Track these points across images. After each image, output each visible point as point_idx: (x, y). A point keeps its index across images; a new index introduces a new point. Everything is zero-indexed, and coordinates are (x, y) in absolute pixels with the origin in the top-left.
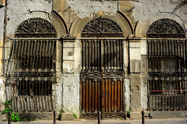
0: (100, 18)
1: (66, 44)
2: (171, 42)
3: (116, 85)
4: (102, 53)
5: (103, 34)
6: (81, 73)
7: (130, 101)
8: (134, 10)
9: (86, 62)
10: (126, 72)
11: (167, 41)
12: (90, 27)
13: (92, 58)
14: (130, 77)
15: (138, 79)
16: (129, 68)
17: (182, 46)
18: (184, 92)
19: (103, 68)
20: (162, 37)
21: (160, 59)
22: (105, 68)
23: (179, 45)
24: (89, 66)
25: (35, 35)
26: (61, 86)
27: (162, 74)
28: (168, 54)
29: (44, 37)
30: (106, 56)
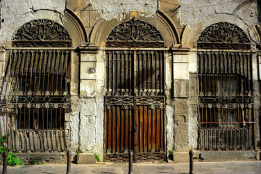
0: (133, 20)
1: (84, 57)
2: (231, 56)
3: (154, 115)
4: (135, 70)
5: (137, 43)
6: (105, 98)
7: (174, 137)
8: (180, 8)
9: (112, 83)
10: (168, 97)
11: (225, 54)
12: (118, 33)
13: (121, 76)
14: (174, 103)
15: (184, 107)
16: (172, 91)
17: (246, 61)
18: (248, 125)
19: (136, 91)
20: (219, 49)
21: (215, 78)
22: (139, 90)
23: (242, 59)
24: (116, 88)
25: (41, 44)
26: (76, 118)
27: (217, 100)
28: (226, 72)
29: (53, 47)
30: (141, 74)
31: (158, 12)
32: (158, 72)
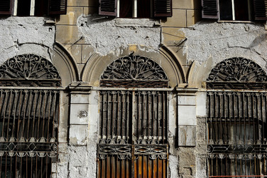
0: (131, 56)
1: (74, 99)
2: (246, 97)
3: (155, 166)
4: (133, 114)
5: (136, 82)
6: (99, 146)
8: (186, 42)
10: (171, 145)
11: (239, 94)
12: (114, 70)
13: (116, 121)
14: (179, 153)
15: (191, 157)
16: (176, 138)
19: (134, 139)
20: (232, 88)
21: (227, 124)
22: (138, 137)
23: (259, 100)
24: (111, 134)
25: (26, 82)
26: (66, 167)
27: (230, 149)
28: (240, 116)
29: (40, 86)
30: (140, 118)
31: (161, 46)
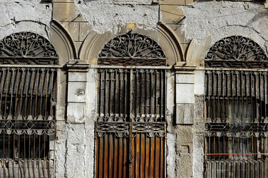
0: (129, 34)
1: (72, 77)
2: (245, 75)
4: (131, 92)
5: (134, 60)
6: (97, 124)
7: (175, 170)
8: (185, 20)
9: (104, 106)
10: (169, 123)
11: (237, 73)
12: (112, 48)
13: (114, 99)
14: (176, 131)
15: (188, 135)
16: (174, 116)
17: (262, 82)
18: (264, 157)
19: (132, 116)
20: (231, 67)
21: (225, 102)
22: (136, 115)
23: (257, 79)
24: (109, 112)
25: (23, 60)
26: (64, 145)
27: (228, 127)
28: (238, 95)
29: (37, 64)
30: (138, 96)
31: (159, 23)
32: (158, 94)
